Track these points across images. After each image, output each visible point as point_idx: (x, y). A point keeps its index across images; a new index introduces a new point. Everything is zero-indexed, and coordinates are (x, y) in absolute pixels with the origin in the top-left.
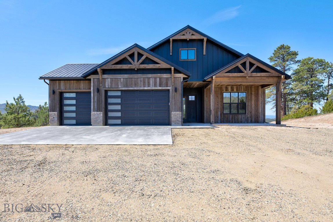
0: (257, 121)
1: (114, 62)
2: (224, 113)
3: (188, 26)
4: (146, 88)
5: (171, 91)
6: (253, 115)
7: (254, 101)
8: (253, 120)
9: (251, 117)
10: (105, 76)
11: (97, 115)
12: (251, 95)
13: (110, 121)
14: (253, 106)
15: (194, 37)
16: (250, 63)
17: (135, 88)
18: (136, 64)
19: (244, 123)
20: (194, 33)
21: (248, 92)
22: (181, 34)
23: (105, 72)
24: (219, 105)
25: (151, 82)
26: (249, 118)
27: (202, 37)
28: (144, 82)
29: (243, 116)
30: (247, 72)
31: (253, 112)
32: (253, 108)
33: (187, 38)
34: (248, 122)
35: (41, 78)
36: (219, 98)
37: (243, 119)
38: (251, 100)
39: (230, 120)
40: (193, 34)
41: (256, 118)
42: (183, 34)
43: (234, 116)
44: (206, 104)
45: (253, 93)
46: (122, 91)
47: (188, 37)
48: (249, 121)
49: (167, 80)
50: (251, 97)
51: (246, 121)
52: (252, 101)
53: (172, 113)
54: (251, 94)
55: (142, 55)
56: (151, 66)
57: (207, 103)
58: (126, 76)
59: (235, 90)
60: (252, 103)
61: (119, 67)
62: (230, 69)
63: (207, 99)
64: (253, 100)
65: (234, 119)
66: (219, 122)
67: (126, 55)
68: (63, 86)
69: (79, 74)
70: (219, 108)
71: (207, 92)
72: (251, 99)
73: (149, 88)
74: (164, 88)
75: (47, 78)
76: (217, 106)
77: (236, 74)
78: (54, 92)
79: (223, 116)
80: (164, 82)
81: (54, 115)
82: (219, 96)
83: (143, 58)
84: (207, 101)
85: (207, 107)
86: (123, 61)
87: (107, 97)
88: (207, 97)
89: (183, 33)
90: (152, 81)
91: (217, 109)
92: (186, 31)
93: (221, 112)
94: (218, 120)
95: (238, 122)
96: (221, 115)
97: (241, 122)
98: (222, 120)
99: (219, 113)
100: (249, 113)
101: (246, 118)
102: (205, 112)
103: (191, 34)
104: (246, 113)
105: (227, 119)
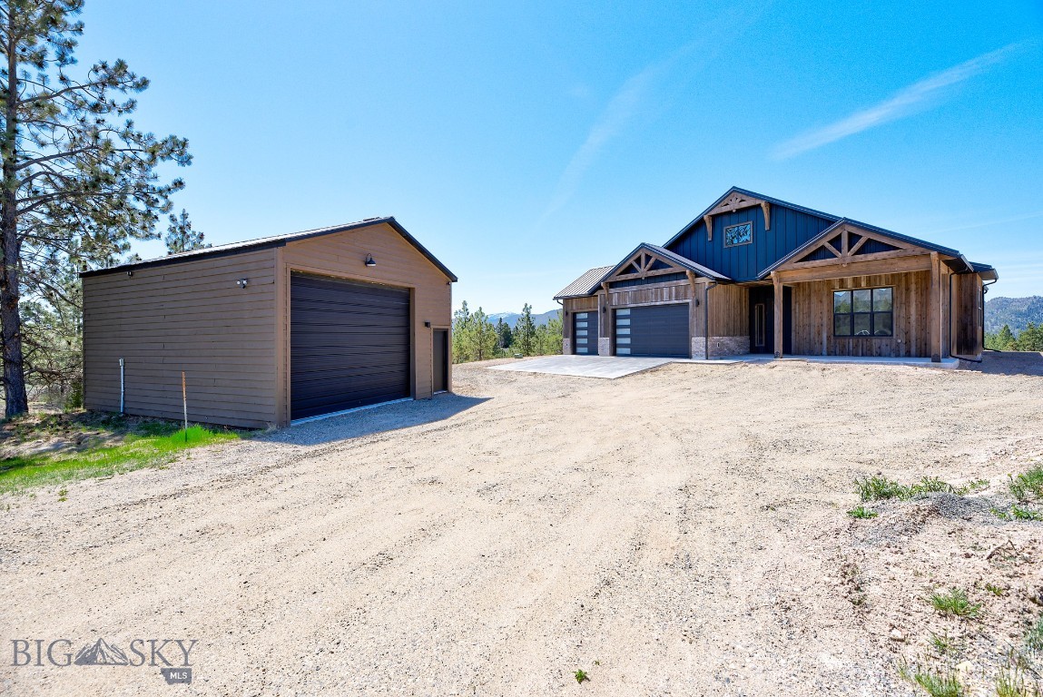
0: (926, 353)
1: (619, 272)
2: (837, 334)
3: (734, 187)
4: (658, 303)
5: (691, 305)
6: (913, 339)
7: (917, 305)
8: (913, 350)
9: (908, 342)
10: (612, 291)
11: (604, 343)
12: (906, 293)
13: (619, 350)
14: (913, 318)
15: (744, 205)
16: (850, 235)
17: (646, 304)
18: (643, 272)
19: (889, 356)
20: (744, 197)
21: (899, 286)
22: (722, 204)
23: (612, 285)
24: (825, 319)
25: (665, 294)
26: (903, 347)
27: (758, 202)
28: (656, 295)
29: (885, 341)
30: (846, 255)
31: (913, 333)
32: (913, 323)
33: (733, 208)
34: (898, 356)
35: (555, 298)
36: (825, 303)
37: (883, 347)
39: (851, 349)
41: (923, 346)
42: (725, 204)
43: (860, 340)
44: (795, 317)
45: (913, 287)
46: (631, 308)
47: (734, 205)
48: (903, 353)
49: (685, 289)
50: (908, 297)
51: (892, 353)
52: (909, 306)
53: (693, 338)
54: (908, 289)
55: (651, 257)
56: (661, 272)
57: (797, 314)
58: (635, 288)
59: (863, 284)
60: (909, 311)
61: (623, 277)
62: (806, 253)
63: (797, 306)
64: (914, 303)
65: (862, 349)
66: (824, 353)
67: (631, 261)
68: (575, 306)
69: (585, 290)
70: (825, 325)
71: (797, 294)
72: (907, 303)
73: (662, 303)
74: (681, 302)
75: (560, 298)
76: (820, 320)
77: (818, 263)
78: (567, 314)
79: (832, 341)
80: (682, 291)
81: (567, 342)
82: (825, 299)
83: (652, 261)
85: (798, 324)
86: (630, 269)
87: (615, 317)
88: (797, 303)
89: (726, 201)
90: (666, 291)
91: (820, 326)
92: (730, 197)
93: (828, 333)
94: (822, 349)
95: (871, 355)
96: (828, 338)
97: (880, 355)
98: (832, 349)
99: (825, 335)
100: (902, 335)
101: (894, 345)
102: (793, 334)
103: (738, 200)
104: (892, 335)
105: (844, 346)
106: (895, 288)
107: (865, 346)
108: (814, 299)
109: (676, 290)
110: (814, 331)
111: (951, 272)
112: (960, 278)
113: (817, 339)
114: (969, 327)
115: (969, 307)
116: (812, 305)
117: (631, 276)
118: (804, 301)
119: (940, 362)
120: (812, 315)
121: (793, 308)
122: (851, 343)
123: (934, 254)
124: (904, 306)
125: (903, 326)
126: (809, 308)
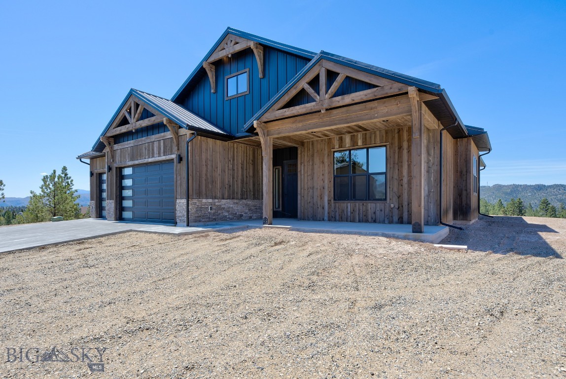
1: (115, 124)
3: (228, 28)
4: (150, 160)
5: (175, 161)
6: (405, 203)
7: (408, 165)
8: (405, 215)
9: (401, 208)
10: (116, 147)
12: (399, 152)
13: (123, 215)
14: (406, 179)
15: (238, 48)
16: (329, 73)
18: (134, 124)
19: (384, 222)
21: (392, 144)
22: (219, 48)
24: (326, 182)
25: (155, 148)
26: (396, 212)
28: (149, 150)
29: (379, 205)
30: (322, 98)
31: (405, 196)
32: (406, 185)
33: (228, 53)
34: (391, 222)
36: (326, 164)
37: (378, 213)
38: (400, 164)
39: (349, 214)
40: (237, 41)
42: (222, 48)
43: (357, 204)
44: (301, 179)
45: (405, 145)
47: (230, 49)
48: (396, 218)
49: (171, 142)
50: (400, 156)
51: (386, 219)
52: (402, 166)
53: (178, 201)
54: (401, 148)
55: (139, 106)
56: (146, 121)
57: (303, 176)
59: (360, 143)
60: (402, 173)
61: (118, 130)
62: (287, 99)
63: (303, 168)
64: (406, 163)
65: (359, 214)
66: (326, 218)
67: (124, 110)
70: (326, 187)
71: (302, 155)
72: (400, 162)
73: (154, 159)
74: (168, 158)
76: (322, 182)
77: (298, 109)
79: (333, 205)
80: (168, 146)
81: (93, 205)
82: (326, 160)
83: (139, 110)
84: (303, 173)
85: (303, 187)
87: (120, 177)
88: (303, 164)
89: (222, 45)
91: (322, 189)
92: (226, 40)
93: (329, 196)
94: (323, 213)
95: (367, 221)
96: (329, 201)
97: (375, 221)
98: (332, 214)
99: (326, 199)
100: (395, 199)
101: (387, 210)
102: (299, 197)
103: (233, 42)
104: (386, 199)
105: (343, 211)
106: (388, 147)
107: (361, 211)
108: (317, 160)
109: (164, 143)
110: (317, 193)
111: (442, 127)
112: (457, 143)
113: (319, 204)
114: (464, 193)
115: (464, 173)
116: (316, 167)
117: (124, 129)
118: (309, 161)
119: (421, 232)
120: (315, 178)
121: (299, 170)
122: (349, 207)
123: (412, 90)
124: (396, 166)
125: (395, 189)
126: (313, 169)
